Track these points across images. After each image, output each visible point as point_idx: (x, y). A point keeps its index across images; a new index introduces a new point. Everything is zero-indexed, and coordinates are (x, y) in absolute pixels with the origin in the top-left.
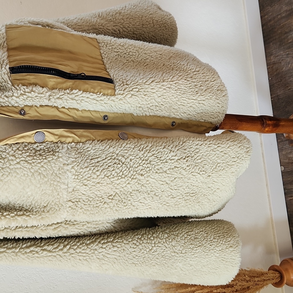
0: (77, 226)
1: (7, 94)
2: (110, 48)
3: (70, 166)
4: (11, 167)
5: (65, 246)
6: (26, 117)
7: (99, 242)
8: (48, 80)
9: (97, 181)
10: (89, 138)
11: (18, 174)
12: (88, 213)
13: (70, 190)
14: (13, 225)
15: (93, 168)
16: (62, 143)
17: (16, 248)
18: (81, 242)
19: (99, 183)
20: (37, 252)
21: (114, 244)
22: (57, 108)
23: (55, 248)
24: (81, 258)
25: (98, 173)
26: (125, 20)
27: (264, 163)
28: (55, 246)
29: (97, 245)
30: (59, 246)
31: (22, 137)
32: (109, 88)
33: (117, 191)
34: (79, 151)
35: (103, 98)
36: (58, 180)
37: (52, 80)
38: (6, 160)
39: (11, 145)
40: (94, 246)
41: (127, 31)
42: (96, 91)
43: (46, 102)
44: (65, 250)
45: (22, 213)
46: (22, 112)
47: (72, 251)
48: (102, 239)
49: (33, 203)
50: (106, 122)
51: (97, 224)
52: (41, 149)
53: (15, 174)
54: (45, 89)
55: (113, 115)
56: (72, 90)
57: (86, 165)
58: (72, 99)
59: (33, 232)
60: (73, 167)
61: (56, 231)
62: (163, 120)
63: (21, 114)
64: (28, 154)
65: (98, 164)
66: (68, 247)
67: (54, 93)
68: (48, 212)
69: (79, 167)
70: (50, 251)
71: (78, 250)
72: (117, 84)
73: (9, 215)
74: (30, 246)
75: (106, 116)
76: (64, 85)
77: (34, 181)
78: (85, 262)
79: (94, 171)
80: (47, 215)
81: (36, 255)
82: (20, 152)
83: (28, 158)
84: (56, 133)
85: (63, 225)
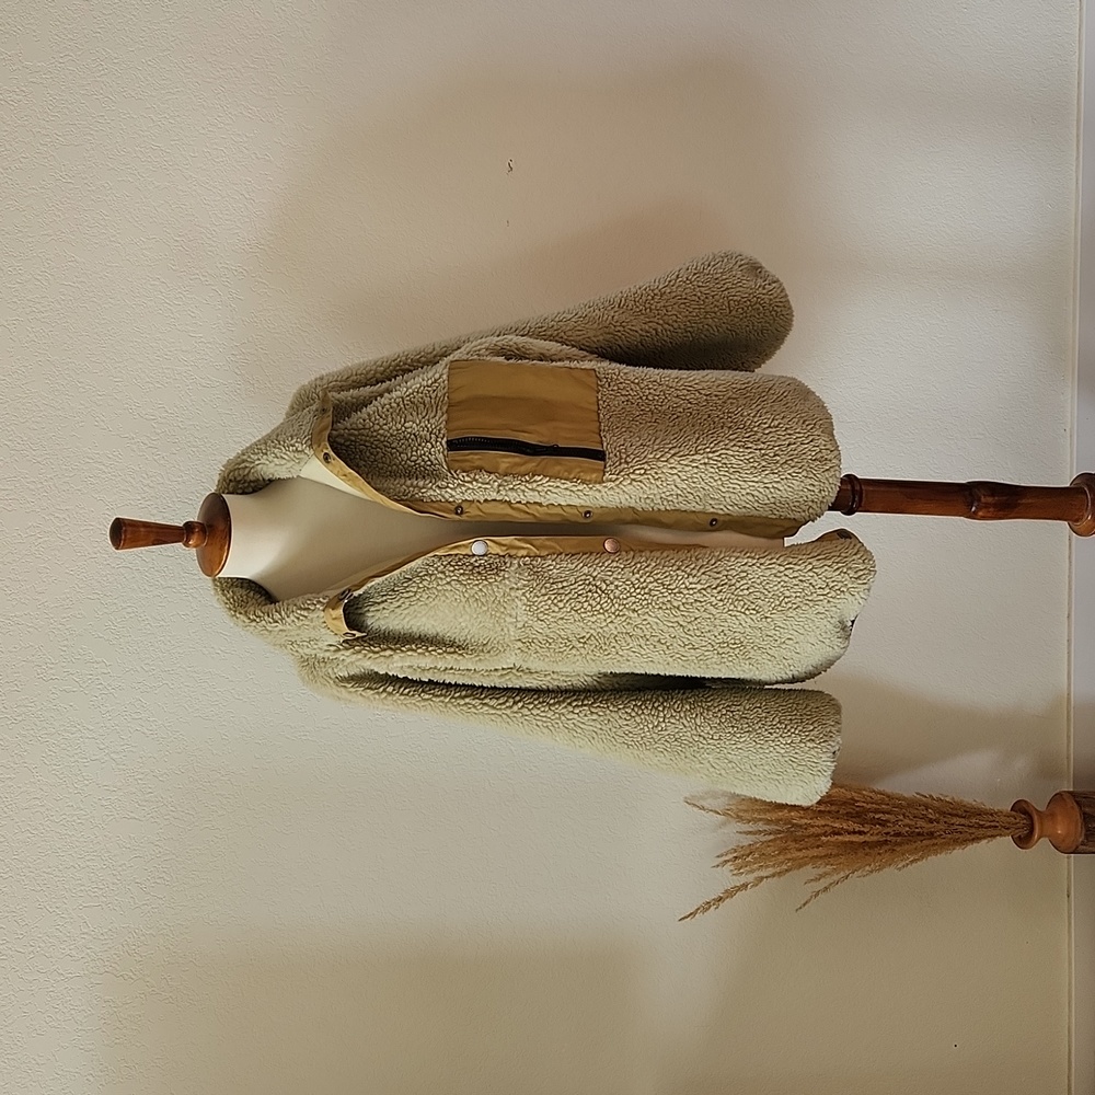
0: (535, 676)
1: (439, 483)
2: (616, 388)
3: (521, 592)
4: (439, 588)
5: (515, 703)
6: (464, 517)
7: (570, 704)
8: (499, 460)
9: (560, 615)
10: (552, 551)
11: (447, 598)
12: (547, 660)
13: (520, 625)
14: (441, 665)
15: (553, 597)
16: (510, 556)
17: (446, 696)
18: (541, 700)
19: (562, 619)
20: (474, 706)
21: (593, 710)
22: (509, 503)
23: (500, 704)
24: (539, 723)
25: (561, 605)
26: (670, 308)
27: (1070, 562)
28: (501, 701)
29: (566, 707)
30: (507, 701)
31: (456, 547)
32: (594, 471)
33: (592, 631)
34: (535, 570)
35: (581, 487)
36: (502, 610)
37: (506, 460)
38: (433, 578)
39: (440, 558)
40: (561, 709)
41: (672, 329)
42: (571, 476)
43: (494, 495)
44: (515, 708)
45: (452, 650)
46: (459, 510)
47: (525, 711)
48: (575, 700)
49: (469, 637)
50: (588, 521)
51: (567, 676)
52: (480, 565)
53: (443, 598)
54: (493, 476)
55: (600, 511)
56: (534, 476)
57: (543, 591)
58: (532, 490)
59: (471, 678)
60: (524, 594)
61: (503, 680)
62: (693, 516)
63: (457, 513)
64: (462, 571)
65: (561, 591)
66: (520, 705)
67: (506, 481)
68: (489, 652)
69: (532, 595)
70: (492, 707)
71: (535, 712)
72: (610, 463)
73: (435, 651)
74: (466, 696)
75: (589, 512)
76: (522, 469)
77: (468, 610)
78: (546, 731)
79: (555, 601)
80: (487, 656)
81: (473, 710)
82: (452, 569)
83: (462, 578)
84: (504, 542)
85: (514, 671)
